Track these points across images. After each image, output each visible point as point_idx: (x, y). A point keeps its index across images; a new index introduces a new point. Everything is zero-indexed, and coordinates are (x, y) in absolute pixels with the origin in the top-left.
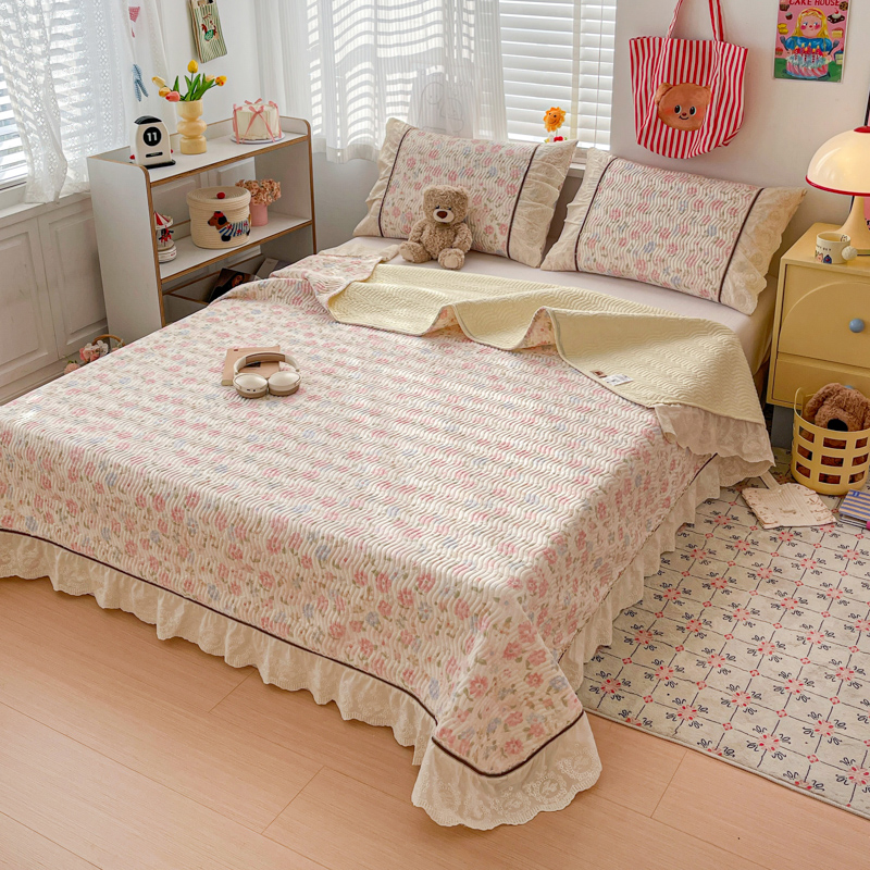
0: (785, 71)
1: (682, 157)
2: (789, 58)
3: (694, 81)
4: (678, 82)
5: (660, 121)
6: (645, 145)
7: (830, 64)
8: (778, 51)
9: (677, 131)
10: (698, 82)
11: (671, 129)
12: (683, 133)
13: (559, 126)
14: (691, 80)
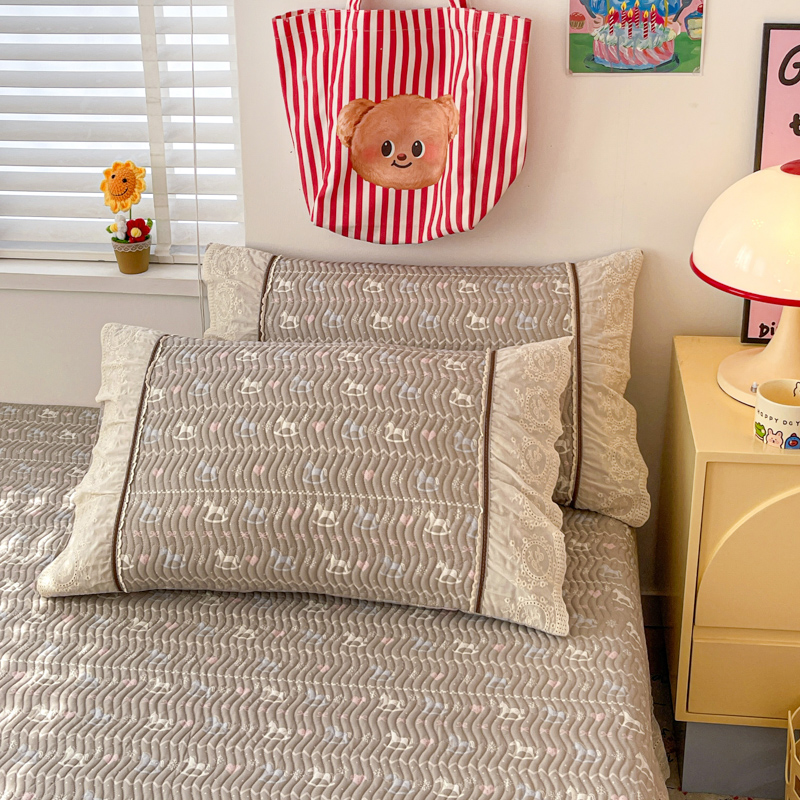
0: (592, 58)
1: (409, 240)
2: (599, 32)
3: (415, 91)
4: (384, 95)
5: (354, 175)
6: (332, 228)
7: (678, 39)
8: (576, 19)
9: (392, 193)
10: (422, 92)
11: (379, 190)
12: (405, 195)
13: (136, 200)
14: (409, 89)
